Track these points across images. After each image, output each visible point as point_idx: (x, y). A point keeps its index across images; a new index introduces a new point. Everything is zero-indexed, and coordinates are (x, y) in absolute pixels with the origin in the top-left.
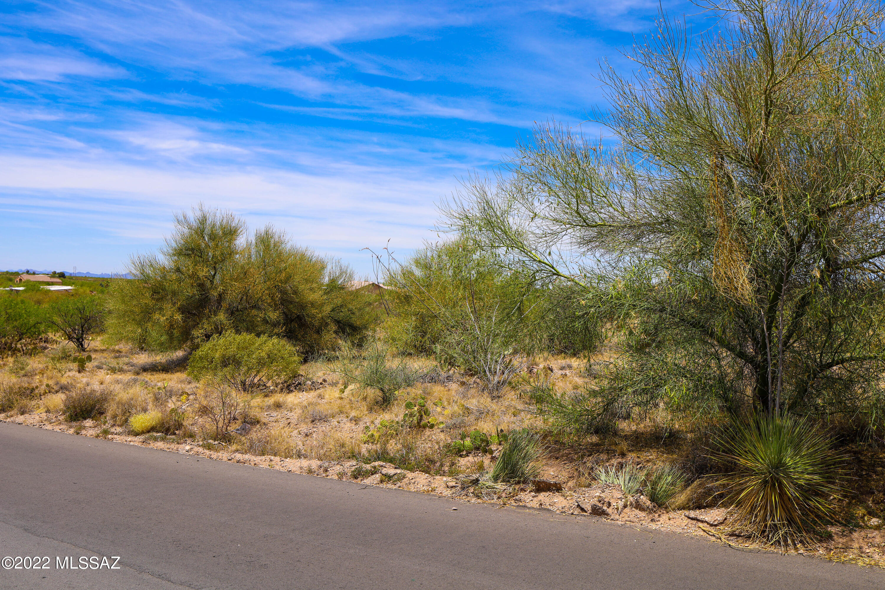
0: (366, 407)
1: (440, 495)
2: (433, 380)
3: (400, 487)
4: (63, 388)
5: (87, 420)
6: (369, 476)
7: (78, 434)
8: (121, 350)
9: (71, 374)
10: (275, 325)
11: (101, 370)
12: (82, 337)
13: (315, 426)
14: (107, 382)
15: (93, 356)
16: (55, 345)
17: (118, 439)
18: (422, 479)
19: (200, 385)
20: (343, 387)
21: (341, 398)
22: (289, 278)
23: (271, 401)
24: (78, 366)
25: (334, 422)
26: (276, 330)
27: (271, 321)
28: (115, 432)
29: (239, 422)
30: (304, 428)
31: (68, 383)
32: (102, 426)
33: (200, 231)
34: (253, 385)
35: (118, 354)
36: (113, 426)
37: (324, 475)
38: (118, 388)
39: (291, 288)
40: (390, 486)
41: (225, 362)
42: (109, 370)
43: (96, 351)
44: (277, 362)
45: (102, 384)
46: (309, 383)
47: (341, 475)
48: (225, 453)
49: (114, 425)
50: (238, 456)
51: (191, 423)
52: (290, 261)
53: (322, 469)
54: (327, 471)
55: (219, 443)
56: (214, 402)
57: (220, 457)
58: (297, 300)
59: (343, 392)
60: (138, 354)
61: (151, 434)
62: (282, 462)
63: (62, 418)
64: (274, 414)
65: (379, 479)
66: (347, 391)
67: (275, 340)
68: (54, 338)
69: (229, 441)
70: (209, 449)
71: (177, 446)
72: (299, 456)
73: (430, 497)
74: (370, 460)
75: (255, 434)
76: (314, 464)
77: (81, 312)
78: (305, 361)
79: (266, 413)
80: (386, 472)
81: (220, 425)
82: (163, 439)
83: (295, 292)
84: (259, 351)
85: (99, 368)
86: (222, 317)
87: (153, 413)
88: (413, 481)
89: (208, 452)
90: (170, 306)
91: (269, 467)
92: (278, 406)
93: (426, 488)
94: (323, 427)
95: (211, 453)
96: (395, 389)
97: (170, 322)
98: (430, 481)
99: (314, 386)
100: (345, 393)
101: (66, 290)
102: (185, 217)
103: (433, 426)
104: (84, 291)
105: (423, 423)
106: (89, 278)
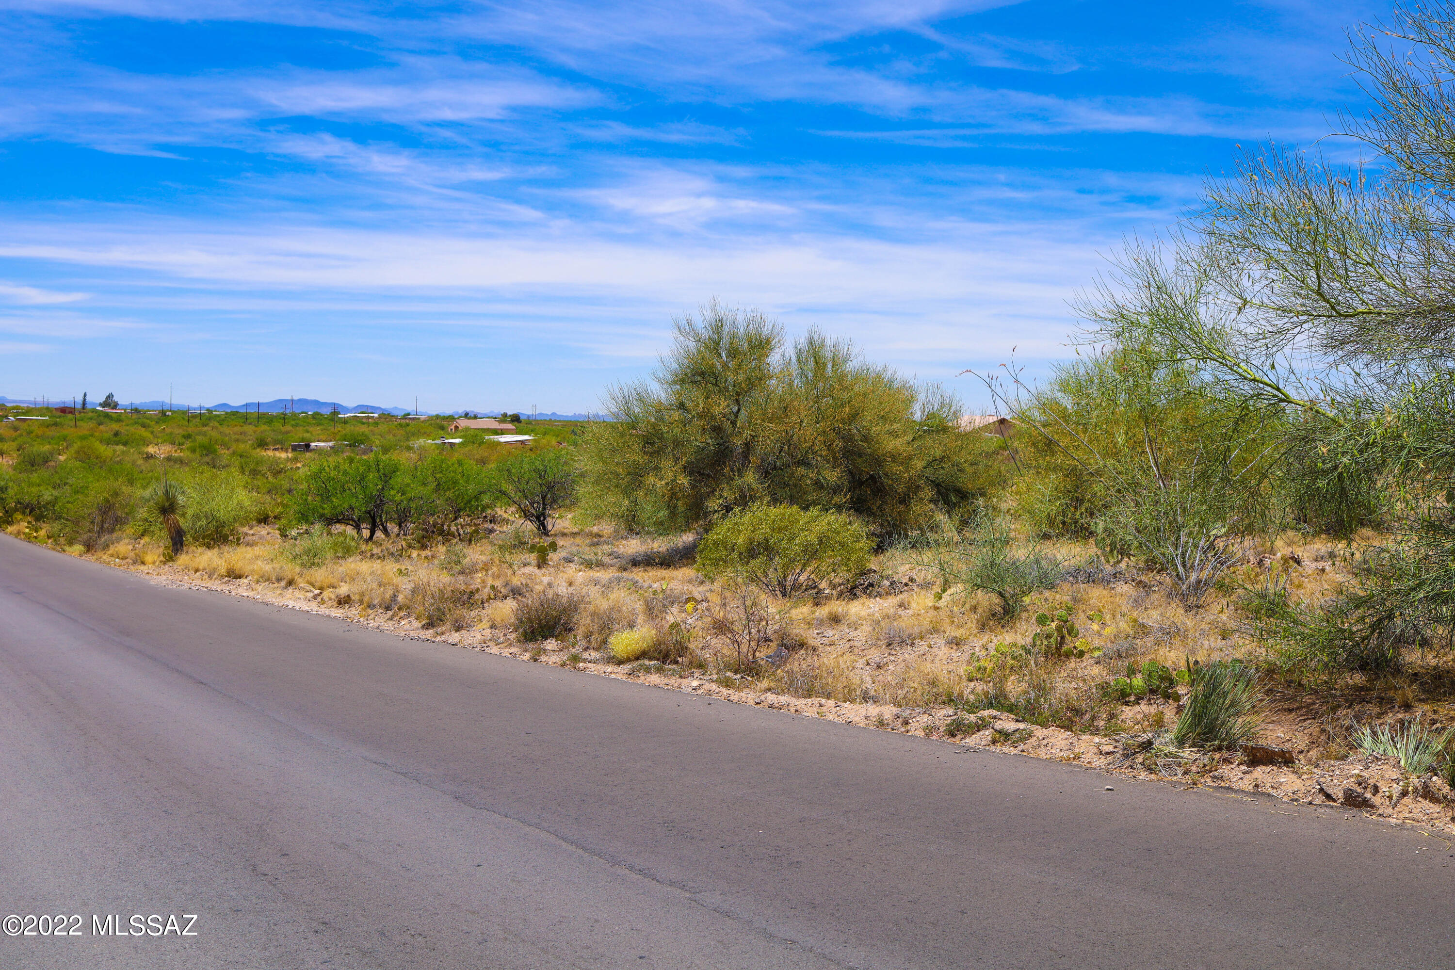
0: (975, 622)
1: (1088, 765)
2: (1090, 579)
3: (1022, 751)
4: (516, 592)
5: (549, 641)
6: (974, 733)
7: (535, 660)
8: (601, 533)
9: (528, 570)
10: (835, 490)
11: (571, 564)
12: (543, 514)
13: (893, 651)
14: (577, 583)
15: (560, 542)
16: (505, 526)
17: (593, 669)
18: (1059, 739)
19: (717, 586)
20: (940, 591)
21: (936, 608)
22: (854, 416)
23: (823, 612)
24: (538, 559)
25: (922, 646)
26: (836, 500)
27: (828, 484)
28: (589, 659)
29: (774, 645)
30: (875, 655)
31: (522, 584)
32: (571, 649)
33: (714, 345)
34: (796, 587)
35: (596, 540)
36: (586, 649)
37: (903, 730)
38: (593, 592)
39: (859, 431)
40: (1007, 749)
41: (751, 552)
42: (582, 564)
43: (564, 534)
44: (833, 551)
45: (571, 584)
46: (887, 583)
47: (929, 730)
48: (752, 693)
49: (588, 648)
50: (771, 698)
51: (700, 646)
52: (856, 389)
53: (900, 720)
54: (907, 723)
55: (742, 677)
56: (735, 613)
57: (743, 699)
58: (869, 451)
59: (940, 598)
60: (626, 538)
61: (640, 662)
62: (838, 708)
63: (512, 636)
64: (830, 633)
65: (989, 738)
66: (946, 596)
67: (831, 517)
68: (506, 516)
69: (757, 674)
70: (727, 686)
71: (679, 680)
72: (866, 698)
73: (1070, 769)
74: (977, 708)
75: (798, 663)
76: (888, 711)
77: (541, 476)
78: (879, 549)
79: (816, 632)
80: (1000, 727)
81: (744, 648)
82: (659, 670)
83: (866, 438)
84: (806, 533)
85: (569, 560)
86: (750, 478)
87: (645, 630)
88: (1044, 742)
89: (725, 691)
90: (671, 463)
91: (817, 716)
92: (835, 620)
93: (1064, 754)
94: (904, 655)
95: (731, 691)
96: (1024, 594)
97: (671, 489)
98: (1071, 743)
99: (895, 588)
100: (943, 600)
101: (522, 442)
102: (689, 323)
103: (1081, 654)
104: (549, 442)
105: (1065, 648)
106: (555, 421)
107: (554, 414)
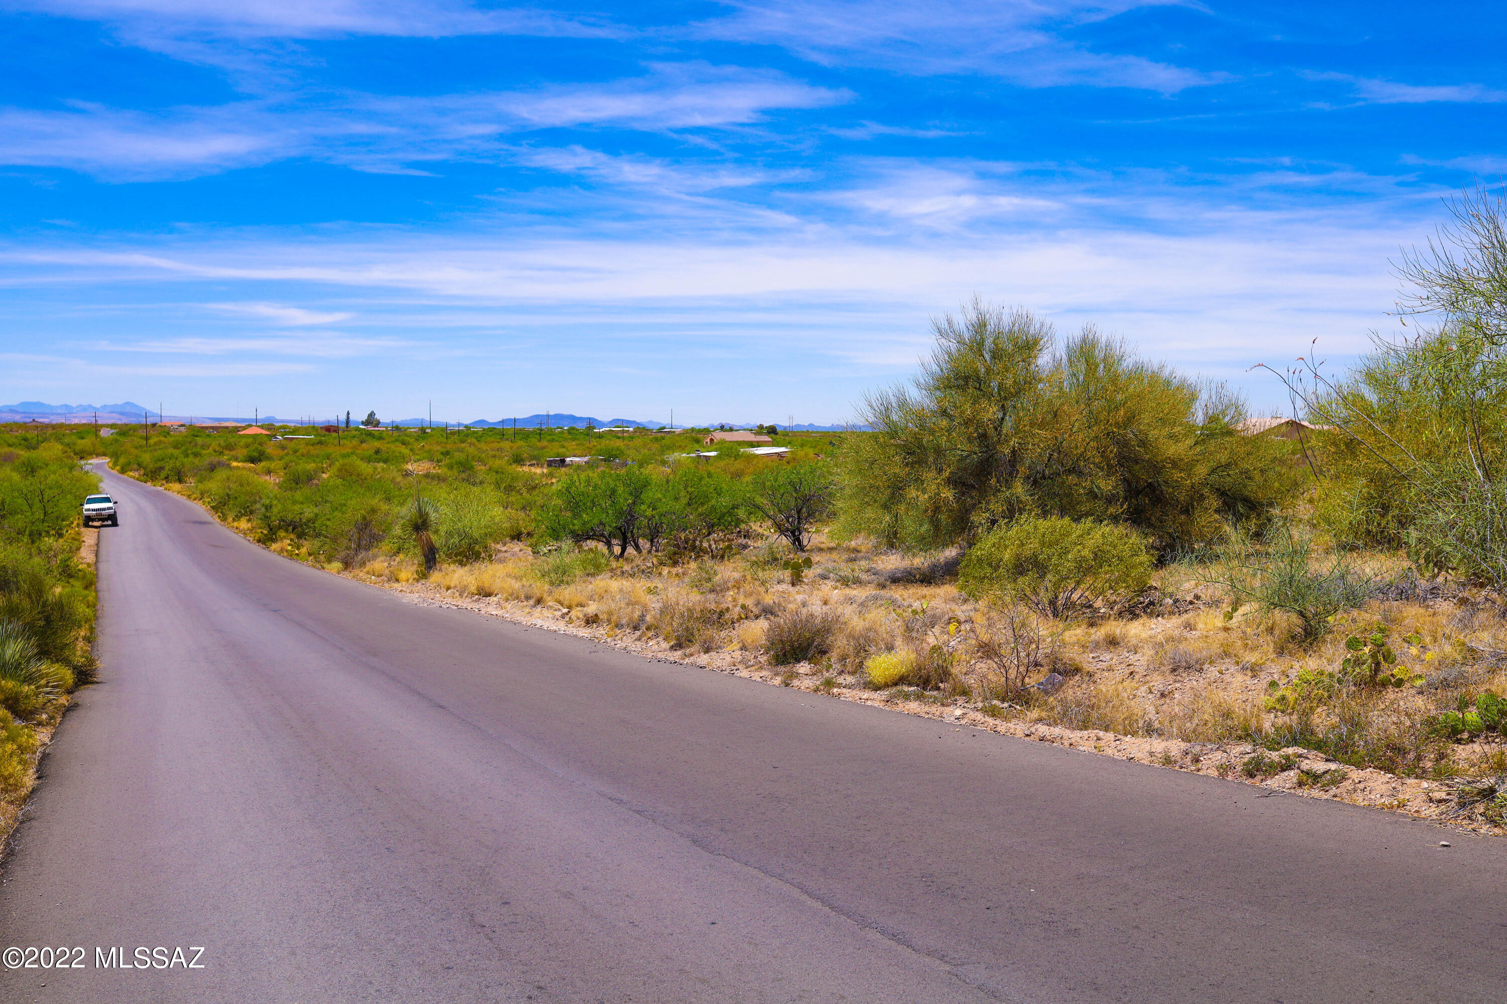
0: (1272, 644)
1: (1416, 815)
2: (1403, 595)
3: (1335, 796)
4: (768, 612)
5: (802, 664)
6: (1277, 774)
7: (787, 685)
8: (859, 548)
9: (780, 588)
10: (1110, 500)
11: (826, 581)
12: (798, 529)
13: (1179, 678)
14: (833, 601)
15: (816, 558)
16: (760, 541)
17: (848, 695)
18: (1379, 782)
19: (982, 604)
20: (1230, 610)
21: (1226, 629)
22: (1130, 419)
23: (1099, 633)
24: (792, 575)
25: (1212, 672)
26: (1111, 510)
27: (1102, 494)
28: (844, 684)
29: (1044, 670)
30: (1158, 682)
31: (774, 602)
32: (825, 673)
33: (977, 346)
34: (1069, 605)
35: (854, 555)
36: (841, 673)
37: (1193, 768)
38: (848, 611)
39: (1136, 436)
40: (1316, 793)
41: (1019, 568)
42: (838, 581)
43: (821, 550)
44: (1110, 566)
45: (825, 603)
46: (1169, 601)
47: (1224, 769)
48: (1021, 724)
49: (843, 671)
50: (1042, 729)
51: (964, 670)
52: (1131, 389)
53: (1189, 757)
54: (1198, 761)
55: (1010, 706)
56: (1002, 635)
57: (1012, 731)
58: (1147, 457)
59: (1231, 618)
60: (886, 553)
61: (899, 688)
62: (1118, 742)
63: (763, 659)
64: (1106, 656)
65: (1295, 780)
66: (1238, 616)
67: (1106, 528)
68: (760, 530)
69: (1027, 703)
70: (993, 716)
71: (941, 709)
72: (1150, 730)
73: (1394, 819)
74: (1279, 743)
75: (1073, 690)
76: (1176, 747)
77: (796, 490)
78: (1161, 563)
79: (1091, 655)
80: (1308, 767)
81: (1012, 673)
82: (919, 697)
83: (1143, 443)
84: (1079, 547)
85: (824, 577)
86: (1019, 489)
87: (903, 653)
88: (1361, 786)
89: (991, 721)
90: (932, 474)
91: (1094, 751)
92: (1112, 642)
93: (1386, 801)
94: (1192, 682)
95: (998, 722)
96: (1329, 613)
97: (934, 503)
98: (1394, 788)
99: (1179, 607)
100: (1234, 620)
101: (778, 454)
102: (950, 322)
103: (1399, 683)
104: (806, 455)
105: (1381, 676)
106: (813, 432)
107: (811, 425)
